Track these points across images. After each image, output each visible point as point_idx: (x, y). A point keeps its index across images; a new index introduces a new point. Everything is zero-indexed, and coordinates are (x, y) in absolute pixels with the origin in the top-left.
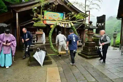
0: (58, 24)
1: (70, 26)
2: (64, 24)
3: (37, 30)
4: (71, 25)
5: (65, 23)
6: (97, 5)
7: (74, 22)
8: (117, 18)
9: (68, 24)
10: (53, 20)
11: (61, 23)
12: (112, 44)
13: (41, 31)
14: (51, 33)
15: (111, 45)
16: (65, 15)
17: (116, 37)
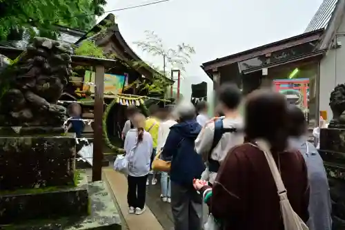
0: (118, 101)
1: (138, 104)
2: (128, 101)
4: (140, 102)
5: (130, 99)
7: (145, 98)
9: (134, 101)
11: (122, 99)
16: (127, 78)
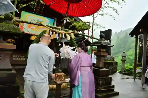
1: (68, 38)
4: (71, 37)
6: (114, 9)
8: (130, 34)
10: (38, 24)
11: (53, 31)
12: (120, 70)
15: (118, 71)
17: (125, 60)
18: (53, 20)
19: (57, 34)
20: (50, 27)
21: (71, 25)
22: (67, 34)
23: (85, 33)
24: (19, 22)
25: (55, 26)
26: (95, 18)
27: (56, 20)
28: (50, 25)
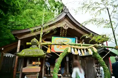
2: (80, 50)
3: (28, 63)
4: (93, 51)
7: (97, 46)
10: (60, 44)
13: (34, 65)
14: (57, 67)
18: (75, 39)
19: (79, 51)
20: (71, 45)
21: (91, 40)
22: (88, 49)
23: (104, 45)
24: (51, 45)
25: (77, 43)
26: (115, 28)
27: (77, 39)
28: (73, 43)
